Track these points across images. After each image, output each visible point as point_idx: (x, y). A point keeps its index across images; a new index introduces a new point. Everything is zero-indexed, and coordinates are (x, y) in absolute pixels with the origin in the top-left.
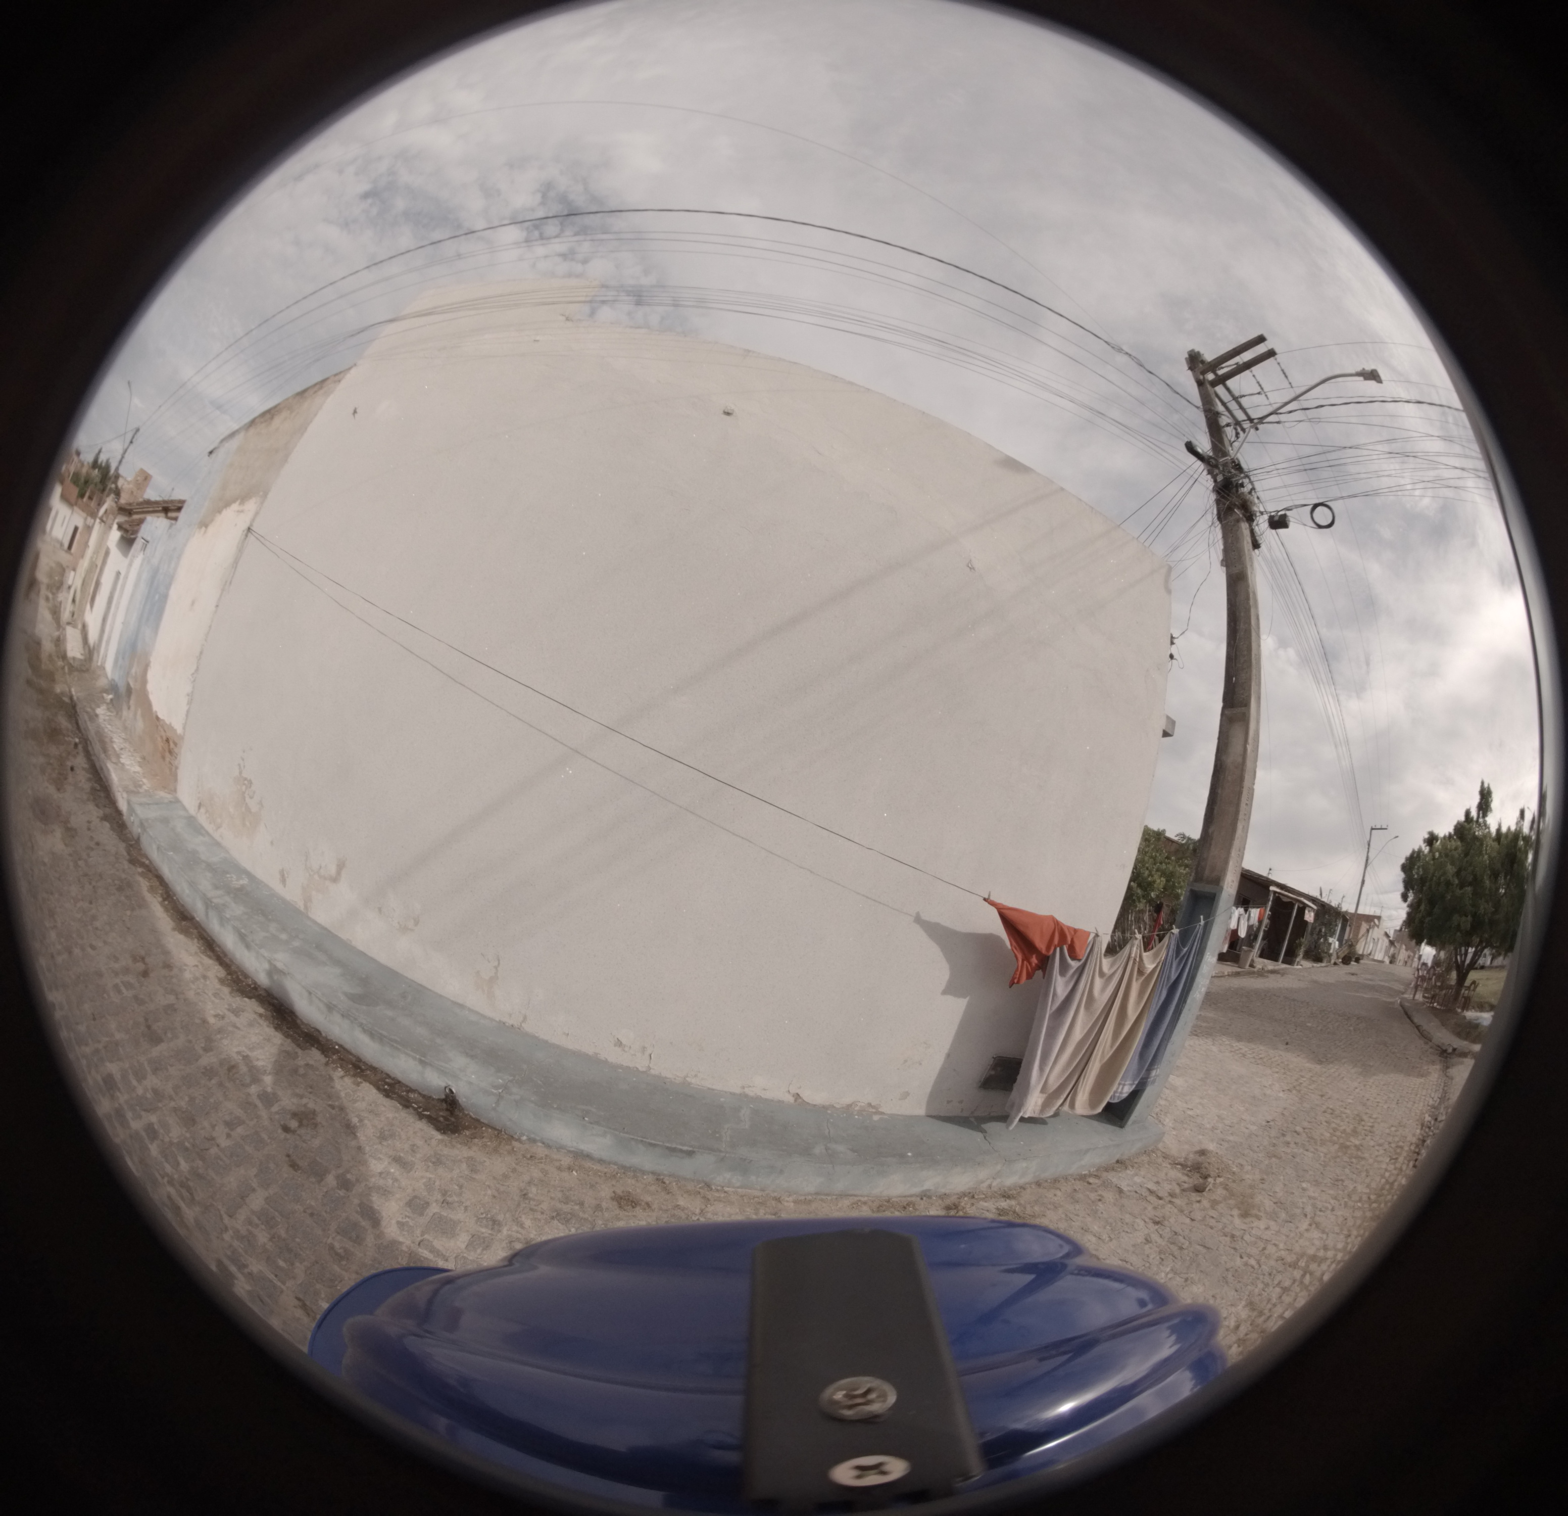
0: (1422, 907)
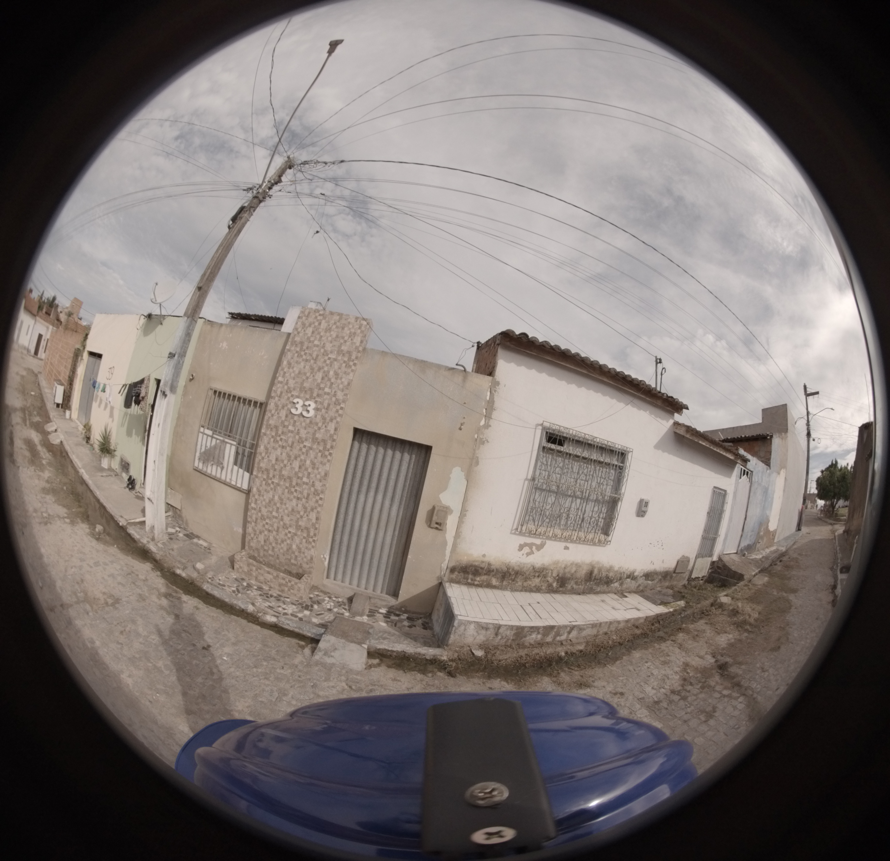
0: (821, 491)
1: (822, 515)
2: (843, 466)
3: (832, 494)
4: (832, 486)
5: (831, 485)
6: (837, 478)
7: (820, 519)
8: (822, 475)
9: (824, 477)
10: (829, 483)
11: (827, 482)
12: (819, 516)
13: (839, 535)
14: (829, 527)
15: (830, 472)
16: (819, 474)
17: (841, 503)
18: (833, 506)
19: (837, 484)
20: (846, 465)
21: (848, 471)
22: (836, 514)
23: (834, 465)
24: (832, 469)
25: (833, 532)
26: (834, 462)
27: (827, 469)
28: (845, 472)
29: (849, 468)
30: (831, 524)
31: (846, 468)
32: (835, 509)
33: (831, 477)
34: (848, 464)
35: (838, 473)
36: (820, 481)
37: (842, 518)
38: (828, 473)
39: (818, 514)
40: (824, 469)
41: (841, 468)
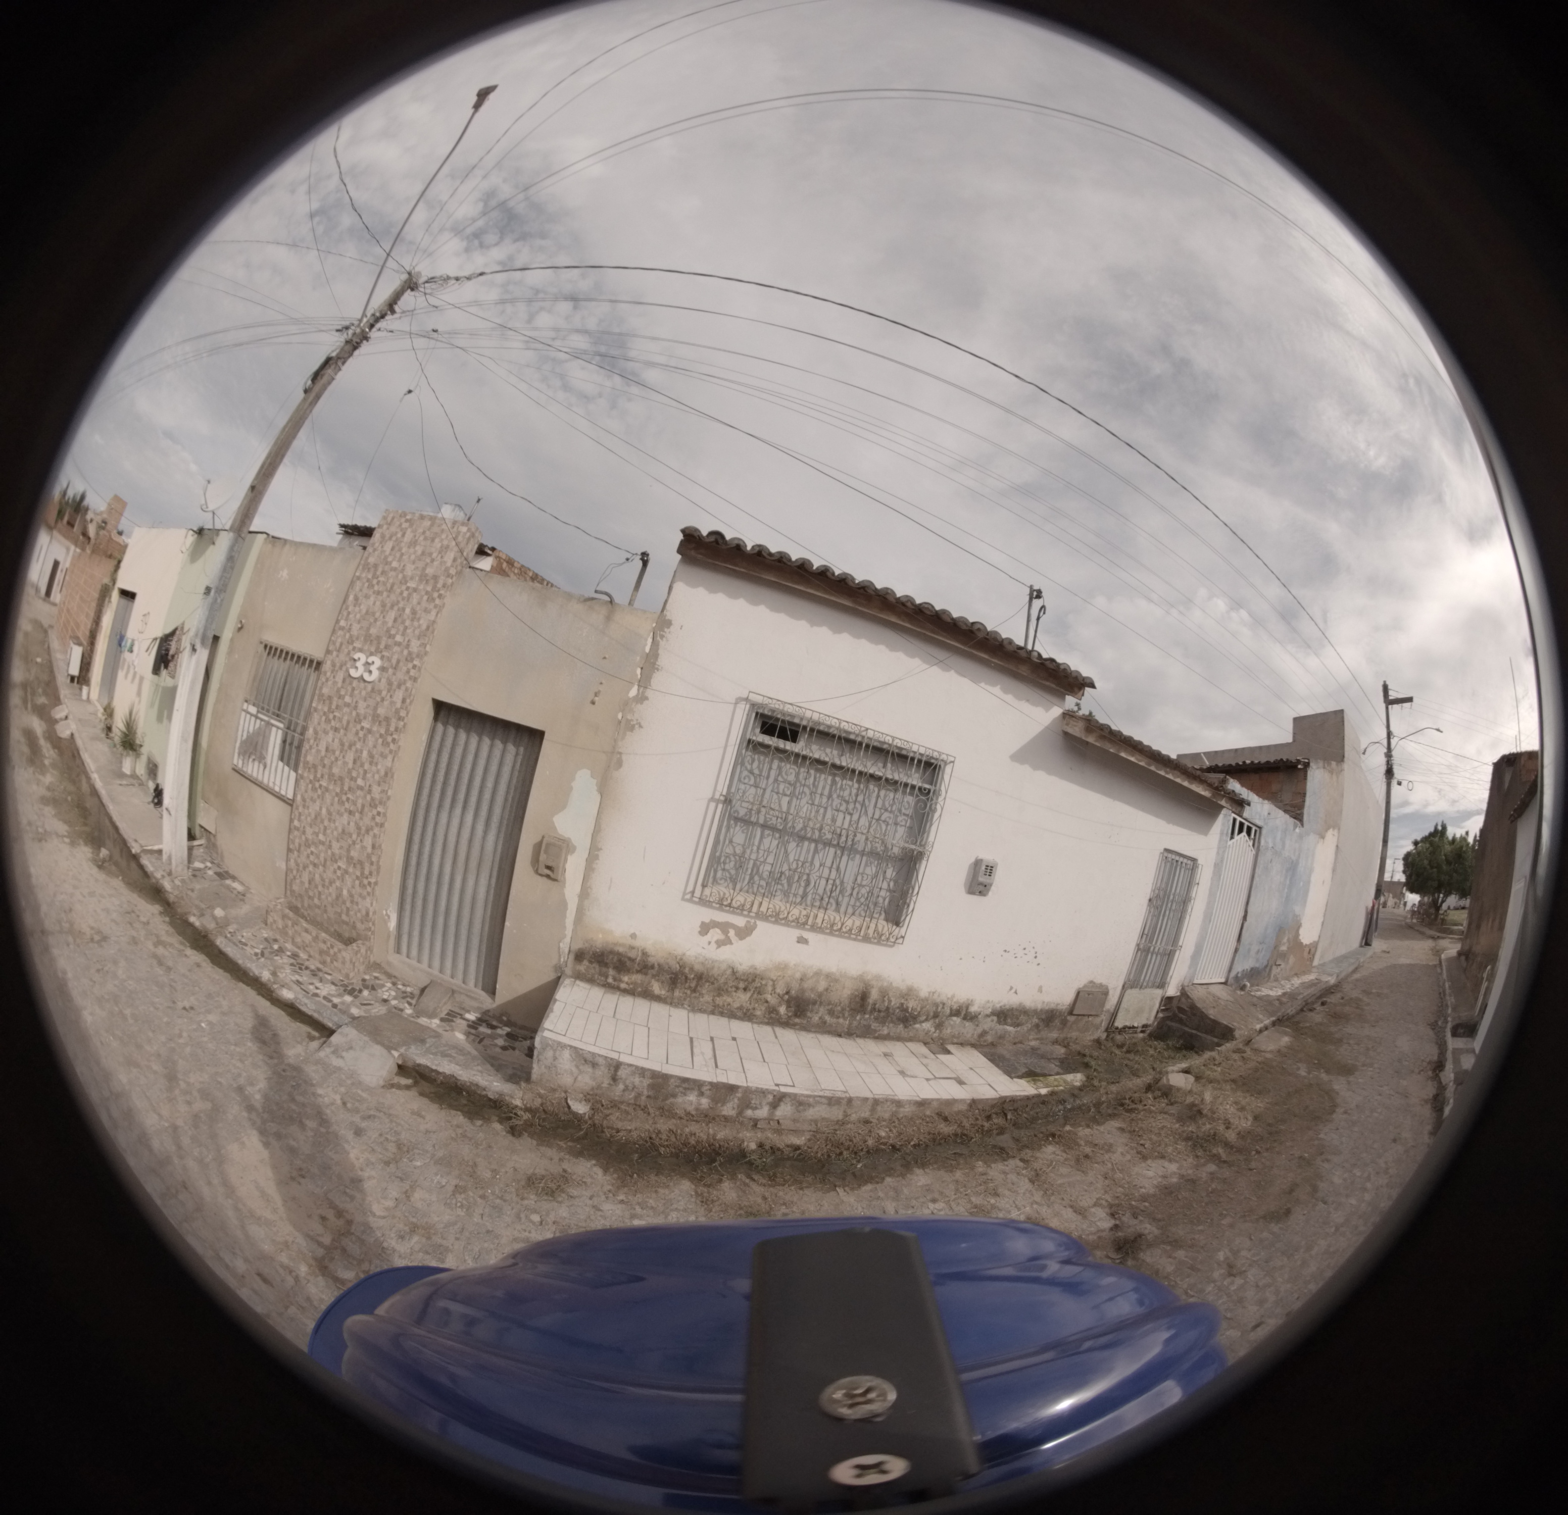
0: (1413, 877)
1: (1415, 921)
2: (1458, 836)
3: (1435, 884)
4: (1435, 870)
5: (1432, 867)
6: (1445, 855)
7: (1410, 927)
8: (1416, 849)
9: (1419, 853)
10: (1430, 864)
11: (1426, 862)
12: (1408, 921)
13: (1449, 960)
14: (1430, 943)
15: (1431, 844)
16: (1410, 847)
17: (1452, 900)
18: (1436, 906)
19: (1444, 867)
20: (1464, 834)
21: (1468, 844)
22: (1443, 920)
23: (1439, 833)
24: (1437, 839)
25: (1437, 952)
26: (1440, 828)
27: (1425, 839)
28: (1462, 847)
29: (1471, 840)
30: (1433, 938)
31: (1464, 839)
32: (1441, 912)
33: (1433, 853)
34: (1467, 833)
35: (1448, 848)
36: (1410, 859)
37: (1456, 928)
38: (1428, 845)
39: (1406, 918)
40: (1419, 839)
41: (1454, 839)
